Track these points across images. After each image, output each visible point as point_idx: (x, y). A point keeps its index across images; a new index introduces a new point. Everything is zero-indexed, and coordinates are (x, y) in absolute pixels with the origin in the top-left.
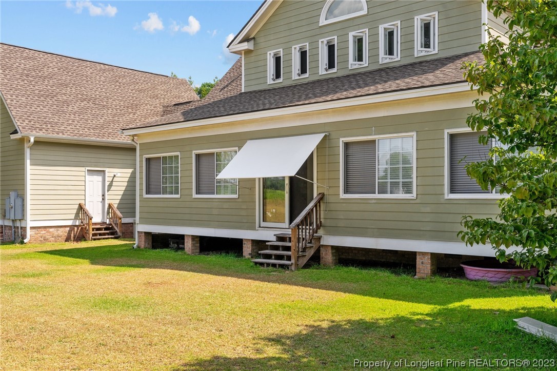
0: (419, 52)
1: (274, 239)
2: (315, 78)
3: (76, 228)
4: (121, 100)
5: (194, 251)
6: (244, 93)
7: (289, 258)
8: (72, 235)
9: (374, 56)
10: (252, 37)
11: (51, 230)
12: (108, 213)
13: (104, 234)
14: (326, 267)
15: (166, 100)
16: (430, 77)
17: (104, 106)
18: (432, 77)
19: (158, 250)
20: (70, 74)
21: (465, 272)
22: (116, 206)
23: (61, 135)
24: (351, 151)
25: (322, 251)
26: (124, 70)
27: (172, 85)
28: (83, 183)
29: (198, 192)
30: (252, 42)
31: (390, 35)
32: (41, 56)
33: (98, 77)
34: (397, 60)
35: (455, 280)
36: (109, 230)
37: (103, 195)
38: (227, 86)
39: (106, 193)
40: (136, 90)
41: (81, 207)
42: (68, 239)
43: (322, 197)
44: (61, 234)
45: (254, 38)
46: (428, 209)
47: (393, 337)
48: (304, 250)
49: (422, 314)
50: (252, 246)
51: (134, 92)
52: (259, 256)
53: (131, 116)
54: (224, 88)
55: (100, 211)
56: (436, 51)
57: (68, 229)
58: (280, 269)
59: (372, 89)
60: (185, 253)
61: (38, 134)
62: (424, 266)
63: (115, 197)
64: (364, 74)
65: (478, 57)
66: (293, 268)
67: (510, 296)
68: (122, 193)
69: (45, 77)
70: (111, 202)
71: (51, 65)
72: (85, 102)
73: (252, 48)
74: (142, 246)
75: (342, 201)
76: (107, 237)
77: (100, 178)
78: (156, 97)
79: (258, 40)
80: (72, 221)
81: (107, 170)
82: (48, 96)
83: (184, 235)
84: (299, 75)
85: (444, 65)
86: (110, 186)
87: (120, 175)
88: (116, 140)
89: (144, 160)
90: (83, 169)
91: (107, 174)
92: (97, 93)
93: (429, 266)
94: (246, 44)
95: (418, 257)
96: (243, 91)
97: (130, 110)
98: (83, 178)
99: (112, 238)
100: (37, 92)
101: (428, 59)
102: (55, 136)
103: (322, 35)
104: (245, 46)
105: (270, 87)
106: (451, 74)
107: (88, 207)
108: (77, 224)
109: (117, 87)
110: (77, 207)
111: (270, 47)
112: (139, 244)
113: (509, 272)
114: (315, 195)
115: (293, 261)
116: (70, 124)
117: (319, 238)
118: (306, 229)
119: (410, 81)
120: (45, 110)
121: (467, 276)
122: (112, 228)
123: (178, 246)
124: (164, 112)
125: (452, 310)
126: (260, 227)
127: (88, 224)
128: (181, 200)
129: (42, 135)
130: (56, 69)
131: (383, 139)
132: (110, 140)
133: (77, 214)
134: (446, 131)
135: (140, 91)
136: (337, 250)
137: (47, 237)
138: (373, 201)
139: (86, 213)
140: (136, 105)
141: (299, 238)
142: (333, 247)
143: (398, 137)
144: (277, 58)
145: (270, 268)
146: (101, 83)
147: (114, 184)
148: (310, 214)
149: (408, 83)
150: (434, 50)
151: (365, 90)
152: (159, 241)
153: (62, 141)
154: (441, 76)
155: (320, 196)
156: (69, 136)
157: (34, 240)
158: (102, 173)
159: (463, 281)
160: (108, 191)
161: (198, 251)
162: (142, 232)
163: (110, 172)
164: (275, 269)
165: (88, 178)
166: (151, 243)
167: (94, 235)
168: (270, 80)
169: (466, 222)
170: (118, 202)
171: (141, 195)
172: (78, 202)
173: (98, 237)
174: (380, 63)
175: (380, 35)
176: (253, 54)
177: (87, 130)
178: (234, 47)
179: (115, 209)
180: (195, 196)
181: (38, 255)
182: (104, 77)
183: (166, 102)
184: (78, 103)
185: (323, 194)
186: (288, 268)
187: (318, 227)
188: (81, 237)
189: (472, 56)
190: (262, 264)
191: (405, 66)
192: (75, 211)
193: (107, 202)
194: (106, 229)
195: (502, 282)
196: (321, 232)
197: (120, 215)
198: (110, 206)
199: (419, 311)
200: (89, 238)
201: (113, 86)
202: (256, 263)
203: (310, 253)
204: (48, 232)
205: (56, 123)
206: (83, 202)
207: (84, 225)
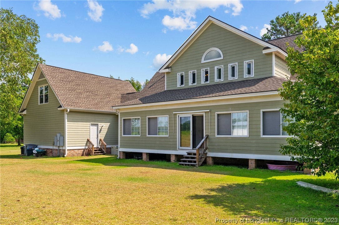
0: (246, 76)
1: (186, 154)
2: (199, 85)
3: (86, 150)
4: (103, 92)
5: (147, 160)
6: (166, 91)
7: (195, 162)
8: (84, 153)
9: (226, 77)
10: (170, 66)
11: (76, 151)
12: (100, 143)
13: (98, 153)
14: (209, 165)
15: (122, 91)
16: (253, 88)
17: (96, 94)
18: (254, 88)
19: (129, 159)
20: (80, 80)
21: (268, 167)
22: (103, 140)
23: (80, 108)
24: (220, 118)
25: (207, 159)
26: (102, 77)
27: (124, 84)
28: (89, 130)
29: (149, 134)
30: (170, 69)
31: (233, 68)
32: (67, 71)
33: (92, 81)
34: (236, 79)
35: (265, 170)
36: (100, 151)
37: (97, 135)
38: (152, 86)
39: (99, 134)
40: (109, 87)
41: (88, 140)
42: (83, 155)
43: (207, 137)
44: (80, 152)
45: (171, 67)
46: (254, 141)
47: (254, 188)
48: (201, 158)
49: (259, 181)
50: (175, 157)
51: (108, 88)
52: (181, 161)
53: (108, 99)
54: (151, 87)
55: (96, 142)
56: (253, 76)
57: (83, 150)
58: (191, 166)
59: (229, 92)
60: (143, 161)
61: (71, 108)
62: (252, 165)
63: (102, 136)
64: (222, 84)
65: (272, 80)
66: (197, 166)
67: (289, 175)
68: (105, 134)
69: (70, 81)
70: (101, 138)
71: (72, 76)
72: (88, 93)
73: (170, 71)
74: (122, 158)
75: (216, 138)
76: (100, 154)
77: (96, 127)
78: (117, 90)
79: (173, 68)
80: (84, 147)
81: (99, 124)
82: (72, 90)
83: (142, 153)
84: (192, 84)
85: (258, 83)
86: (100, 131)
87: (105, 126)
88: (103, 110)
89: (122, 120)
90: (89, 123)
91: (99, 126)
92: (93, 88)
93: (254, 165)
94: (167, 69)
95: (249, 161)
96: (166, 90)
97: (107, 96)
98: (89, 128)
99: (102, 154)
100: (68, 88)
101: (250, 79)
102: (78, 108)
103: (203, 67)
104: (167, 70)
105: (179, 89)
106: (263, 87)
107: (91, 140)
108: (87, 148)
109: (101, 86)
110: (86, 140)
111: (179, 71)
112: (120, 157)
113: (287, 166)
114: (204, 136)
115: (197, 163)
116: (83, 103)
117: (206, 154)
118: (202, 150)
119: (245, 89)
120: (72, 97)
121: (269, 168)
122: (102, 150)
123: (138, 157)
124: (122, 97)
125: (270, 180)
126: (179, 149)
127: (92, 148)
128: (141, 137)
129: (72, 108)
130: (74, 78)
131: (234, 113)
132: (101, 110)
133: (87, 144)
134: (261, 110)
135: (111, 87)
136: (214, 158)
137: (74, 154)
138: (230, 138)
139: (90, 143)
140: (110, 94)
141: (199, 154)
142: (212, 157)
143: (236, 113)
144: (181, 76)
145: (187, 166)
146: (94, 84)
147: (102, 130)
148: (203, 144)
149: (245, 90)
150: (252, 75)
151: (226, 93)
152: (129, 156)
153: (81, 111)
154: (259, 88)
155: (207, 136)
156: (84, 109)
157: (69, 155)
158: (97, 125)
159: (268, 170)
160: (100, 133)
161: (148, 159)
162: (121, 152)
163: (100, 124)
164: (189, 166)
165: (91, 127)
166: (125, 156)
167: (95, 153)
168: (179, 85)
169: (281, 147)
170: (103, 138)
171: (121, 135)
172: (87, 138)
173: (96, 154)
174: (229, 80)
175: (229, 68)
176: (170, 74)
177: (90, 106)
178: (161, 71)
179: (103, 141)
180: (148, 136)
181: (75, 162)
182: (95, 81)
183: (122, 92)
184: (85, 93)
185: (208, 135)
186: (195, 166)
187: (206, 149)
188: (89, 154)
189: (269, 79)
190: (183, 164)
191: (240, 82)
192: (86, 142)
193: (99, 138)
194: (99, 150)
195: (284, 170)
196: (207, 151)
197: (106, 144)
198: (100, 140)
199: (258, 181)
200: (92, 154)
201: (99, 85)
202: (180, 164)
203: (203, 160)
204: (74, 152)
205: (78, 103)
206: (89, 138)
207: (90, 149)
